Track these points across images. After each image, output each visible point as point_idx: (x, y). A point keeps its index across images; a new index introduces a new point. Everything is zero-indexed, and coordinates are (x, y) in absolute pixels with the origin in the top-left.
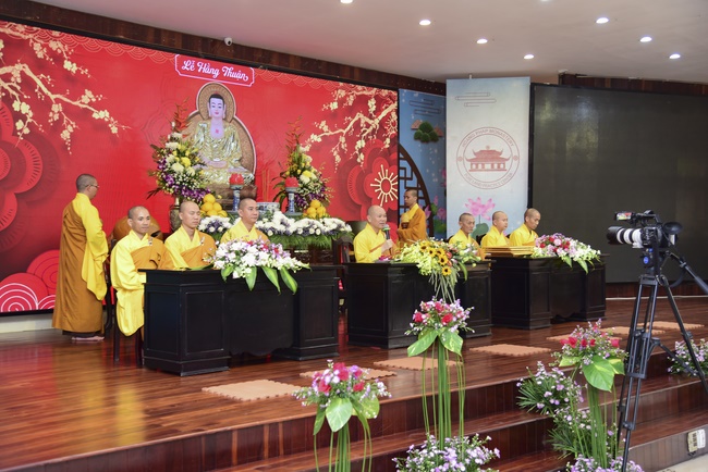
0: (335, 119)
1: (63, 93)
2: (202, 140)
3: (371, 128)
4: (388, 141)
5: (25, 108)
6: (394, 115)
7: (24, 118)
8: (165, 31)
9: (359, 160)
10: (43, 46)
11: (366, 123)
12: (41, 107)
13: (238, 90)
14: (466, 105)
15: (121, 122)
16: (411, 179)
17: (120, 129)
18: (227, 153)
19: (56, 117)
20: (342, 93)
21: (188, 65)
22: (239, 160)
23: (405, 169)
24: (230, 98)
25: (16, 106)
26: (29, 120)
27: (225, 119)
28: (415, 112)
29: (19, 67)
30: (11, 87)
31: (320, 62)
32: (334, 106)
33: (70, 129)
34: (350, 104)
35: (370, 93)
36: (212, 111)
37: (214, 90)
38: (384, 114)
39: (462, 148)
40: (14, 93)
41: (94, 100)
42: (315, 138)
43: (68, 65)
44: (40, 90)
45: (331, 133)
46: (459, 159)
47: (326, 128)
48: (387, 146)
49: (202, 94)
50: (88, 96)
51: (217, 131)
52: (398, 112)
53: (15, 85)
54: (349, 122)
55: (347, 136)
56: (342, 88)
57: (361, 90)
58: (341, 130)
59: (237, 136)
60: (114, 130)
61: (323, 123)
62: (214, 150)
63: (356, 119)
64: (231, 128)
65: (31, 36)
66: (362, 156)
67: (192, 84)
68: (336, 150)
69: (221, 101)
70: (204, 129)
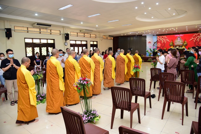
0: (194, 37)
3: (200, 37)
9: (198, 41)
10: (164, 37)
12: (164, 41)
13: (181, 37)
21: (176, 35)
30: (162, 40)
33: (166, 42)
35: (200, 34)
42: (191, 39)
50: (167, 39)
54: (196, 37)
55: (196, 39)
63: (198, 37)
64: (180, 40)
67: (176, 37)
68: (194, 40)
69: (179, 38)
70: (177, 40)
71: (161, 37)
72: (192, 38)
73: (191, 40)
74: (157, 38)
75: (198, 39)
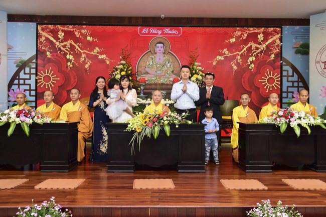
0: (230, 47)
1: (86, 49)
2: (151, 63)
3: (260, 50)
4: (273, 56)
5: (71, 57)
6: (278, 42)
7: (70, 61)
8: (134, 17)
9: (250, 68)
10: (79, 32)
11: (256, 47)
12: (77, 55)
13: (172, 39)
14: (322, 29)
15: (111, 59)
16: (293, 76)
17: (110, 62)
18: (165, 69)
19: (83, 59)
20: (239, 33)
21: (145, 30)
22: (172, 72)
23: (287, 71)
24: (168, 43)
25: (68, 57)
26: (73, 62)
27: (164, 53)
28: (296, 38)
29: (69, 42)
30: (67, 50)
31: (223, 19)
32: (233, 40)
33: (89, 64)
34: (245, 38)
35: (259, 31)
36: (157, 50)
37: (159, 40)
38: (270, 41)
39: (319, 56)
40: (67, 52)
41: (99, 51)
43: (89, 38)
44: (77, 49)
45: (230, 54)
46: (317, 62)
47: (227, 52)
48: (272, 59)
49: (152, 43)
50: (97, 50)
51: (160, 59)
52: (281, 39)
53: (67, 49)
54: (243, 48)
55: (242, 55)
56: (239, 30)
57: (252, 30)
58: (238, 53)
59: (171, 60)
60: (108, 62)
62: (157, 68)
63: (249, 45)
64: (167, 57)
65: (74, 29)
66: (253, 65)
67: (146, 39)
68: (234, 63)
69: (162, 45)
70: (152, 59)
71: (61, 35)
72: (225, 51)
73: (219, 62)
74: (38, 36)
75: (250, 56)
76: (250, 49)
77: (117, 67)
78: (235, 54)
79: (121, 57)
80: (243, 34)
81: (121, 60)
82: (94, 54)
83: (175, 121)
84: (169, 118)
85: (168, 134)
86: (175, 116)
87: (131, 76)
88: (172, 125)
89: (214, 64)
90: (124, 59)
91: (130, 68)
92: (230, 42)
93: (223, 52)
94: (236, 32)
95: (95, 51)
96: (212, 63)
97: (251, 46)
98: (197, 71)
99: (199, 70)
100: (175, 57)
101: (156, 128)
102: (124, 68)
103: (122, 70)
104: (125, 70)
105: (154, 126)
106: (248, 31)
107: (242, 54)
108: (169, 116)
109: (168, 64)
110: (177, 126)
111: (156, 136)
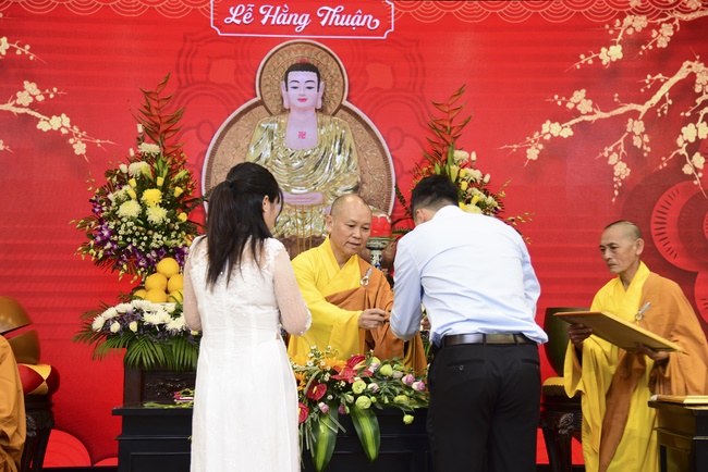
0: (602, 83)
2: (267, 154)
9: (688, 170)
13: (355, 51)
15: (93, 133)
17: (90, 147)
18: (324, 175)
20: (640, 22)
22: (356, 189)
27: (322, 110)
32: (615, 53)
34: (663, 43)
36: (292, 97)
37: (295, 56)
41: (40, 98)
45: (600, 115)
47: (586, 106)
49: (268, 68)
50: (30, 92)
51: (302, 135)
54: (657, 85)
55: (650, 118)
56: (638, 12)
57: (697, 9)
58: (633, 106)
60: (80, 148)
61: (579, 95)
62: (293, 173)
63: (681, 75)
64: (336, 126)
66: (699, 160)
67: (247, 50)
68: (616, 150)
69: (312, 76)
70: (271, 134)
72: (580, 100)
73: (553, 147)
75: (686, 122)
76: (685, 90)
77: (123, 168)
78: (621, 111)
79: (140, 129)
80: (658, 27)
81: (140, 140)
82: (15, 110)
83: (398, 398)
84: (373, 385)
85: (372, 451)
86: (397, 374)
87: (184, 209)
88: (386, 415)
89: (533, 154)
90: (152, 134)
91: (182, 174)
92: (598, 60)
93: (570, 106)
94: (628, 20)
95: (24, 98)
96: (522, 153)
97: (692, 76)
98: (464, 185)
99: (472, 183)
100: (367, 127)
101: (322, 428)
102: (156, 173)
103: (144, 184)
104: (160, 181)
105: (314, 416)
106: (678, 15)
107: (652, 111)
108: (373, 376)
109: (339, 159)
110: (408, 419)
111: (321, 457)
